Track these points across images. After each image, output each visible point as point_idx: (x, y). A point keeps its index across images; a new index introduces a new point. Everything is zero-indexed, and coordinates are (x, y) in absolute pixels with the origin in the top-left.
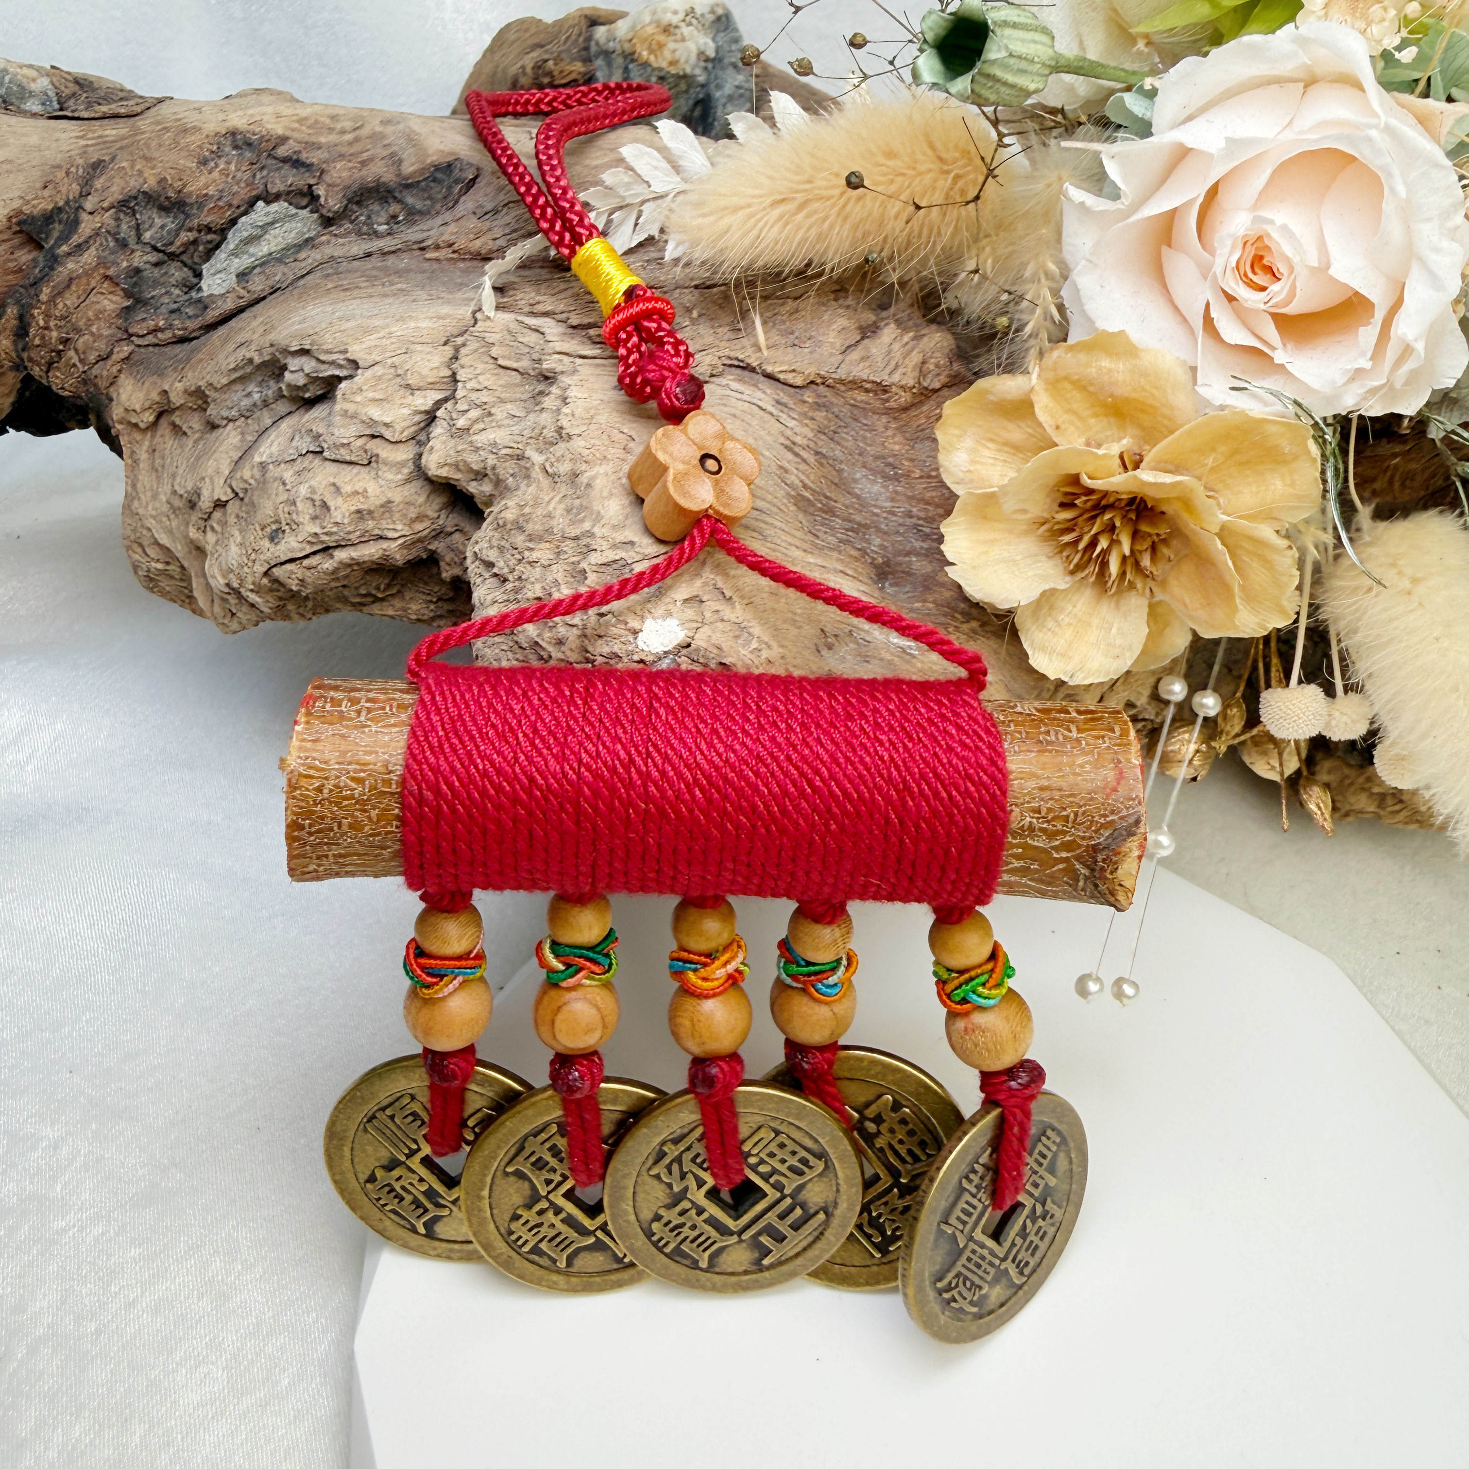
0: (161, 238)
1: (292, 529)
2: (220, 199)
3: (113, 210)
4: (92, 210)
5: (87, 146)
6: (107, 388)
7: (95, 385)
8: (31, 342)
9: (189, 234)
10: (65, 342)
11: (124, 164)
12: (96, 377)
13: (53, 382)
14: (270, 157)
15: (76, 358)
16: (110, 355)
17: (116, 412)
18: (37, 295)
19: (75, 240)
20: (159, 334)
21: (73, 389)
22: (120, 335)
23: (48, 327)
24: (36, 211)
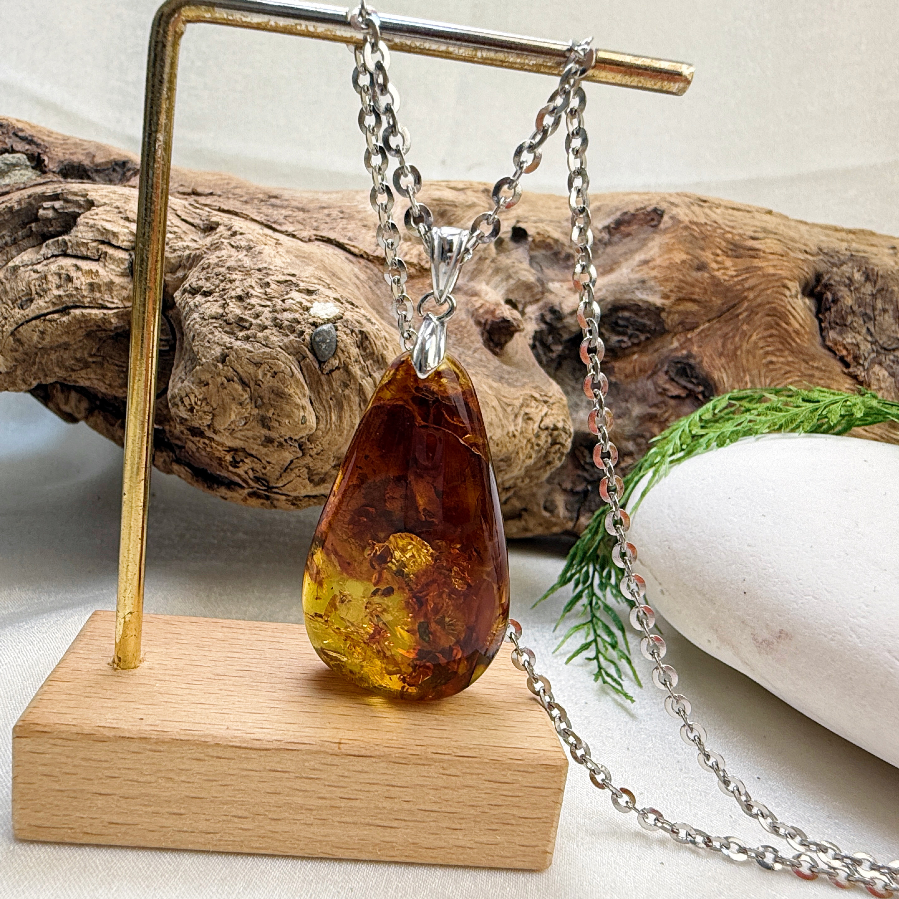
1: (41, 296)
14: (15, 135)
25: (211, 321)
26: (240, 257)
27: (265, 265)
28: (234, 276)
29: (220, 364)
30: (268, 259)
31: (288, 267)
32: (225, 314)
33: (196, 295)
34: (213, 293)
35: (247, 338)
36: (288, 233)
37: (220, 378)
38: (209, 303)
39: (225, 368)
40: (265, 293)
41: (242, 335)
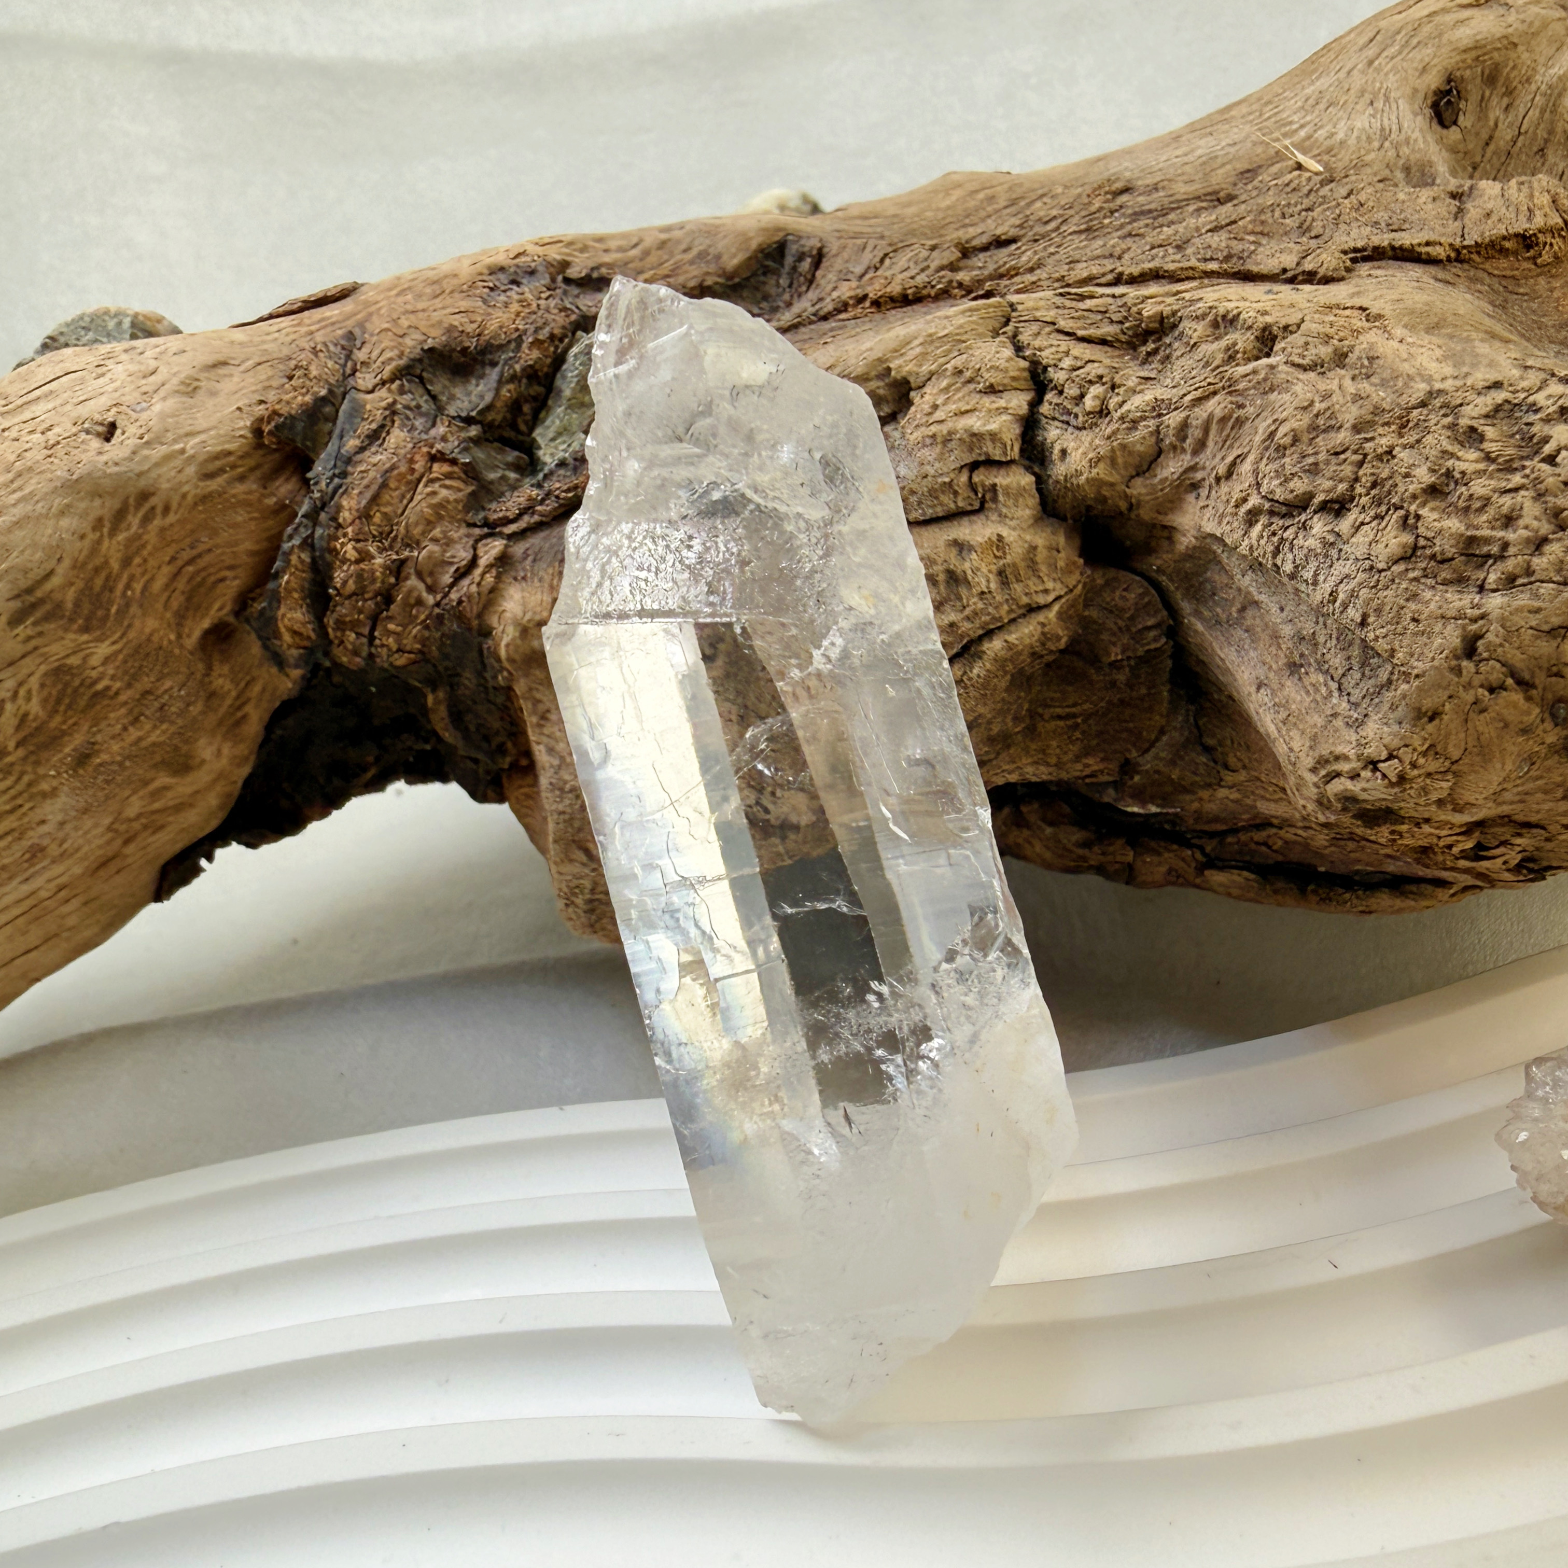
0: (474, 406)
2: (537, 330)
3: (398, 382)
4: (370, 387)
5: (312, 333)
6: (480, 616)
7: (460, 617)
8: (339, 594)
9: (511, 387)
10: (398, 569)
11: (386, 326)
12: (460, 602)
13: (383, 646)
14: (567, 281)
15: (421, 586)
16: (473, 563)
17: (503, 643)
18: (334, 519)
19: (366, 428)
20: (539, 508)
21: (418, 646)
22: (477, 531)
23: (364, 557)
24: (294, 408)
25: (1394, 568)
27: (1423, 387)
28: (1384, 442)
29: (1465, 663)
30: (1406, 367)
31: (1465, 369)
32: (1422, 542)
33: (1303, 517)
34: (1352, 499)
35: (1510, 582)
36: (1289, 274)
37: (1472, 692)
38: (1365, 528)
39: (1483, 668)
40: (1488, 458)
41: (1492, 577)
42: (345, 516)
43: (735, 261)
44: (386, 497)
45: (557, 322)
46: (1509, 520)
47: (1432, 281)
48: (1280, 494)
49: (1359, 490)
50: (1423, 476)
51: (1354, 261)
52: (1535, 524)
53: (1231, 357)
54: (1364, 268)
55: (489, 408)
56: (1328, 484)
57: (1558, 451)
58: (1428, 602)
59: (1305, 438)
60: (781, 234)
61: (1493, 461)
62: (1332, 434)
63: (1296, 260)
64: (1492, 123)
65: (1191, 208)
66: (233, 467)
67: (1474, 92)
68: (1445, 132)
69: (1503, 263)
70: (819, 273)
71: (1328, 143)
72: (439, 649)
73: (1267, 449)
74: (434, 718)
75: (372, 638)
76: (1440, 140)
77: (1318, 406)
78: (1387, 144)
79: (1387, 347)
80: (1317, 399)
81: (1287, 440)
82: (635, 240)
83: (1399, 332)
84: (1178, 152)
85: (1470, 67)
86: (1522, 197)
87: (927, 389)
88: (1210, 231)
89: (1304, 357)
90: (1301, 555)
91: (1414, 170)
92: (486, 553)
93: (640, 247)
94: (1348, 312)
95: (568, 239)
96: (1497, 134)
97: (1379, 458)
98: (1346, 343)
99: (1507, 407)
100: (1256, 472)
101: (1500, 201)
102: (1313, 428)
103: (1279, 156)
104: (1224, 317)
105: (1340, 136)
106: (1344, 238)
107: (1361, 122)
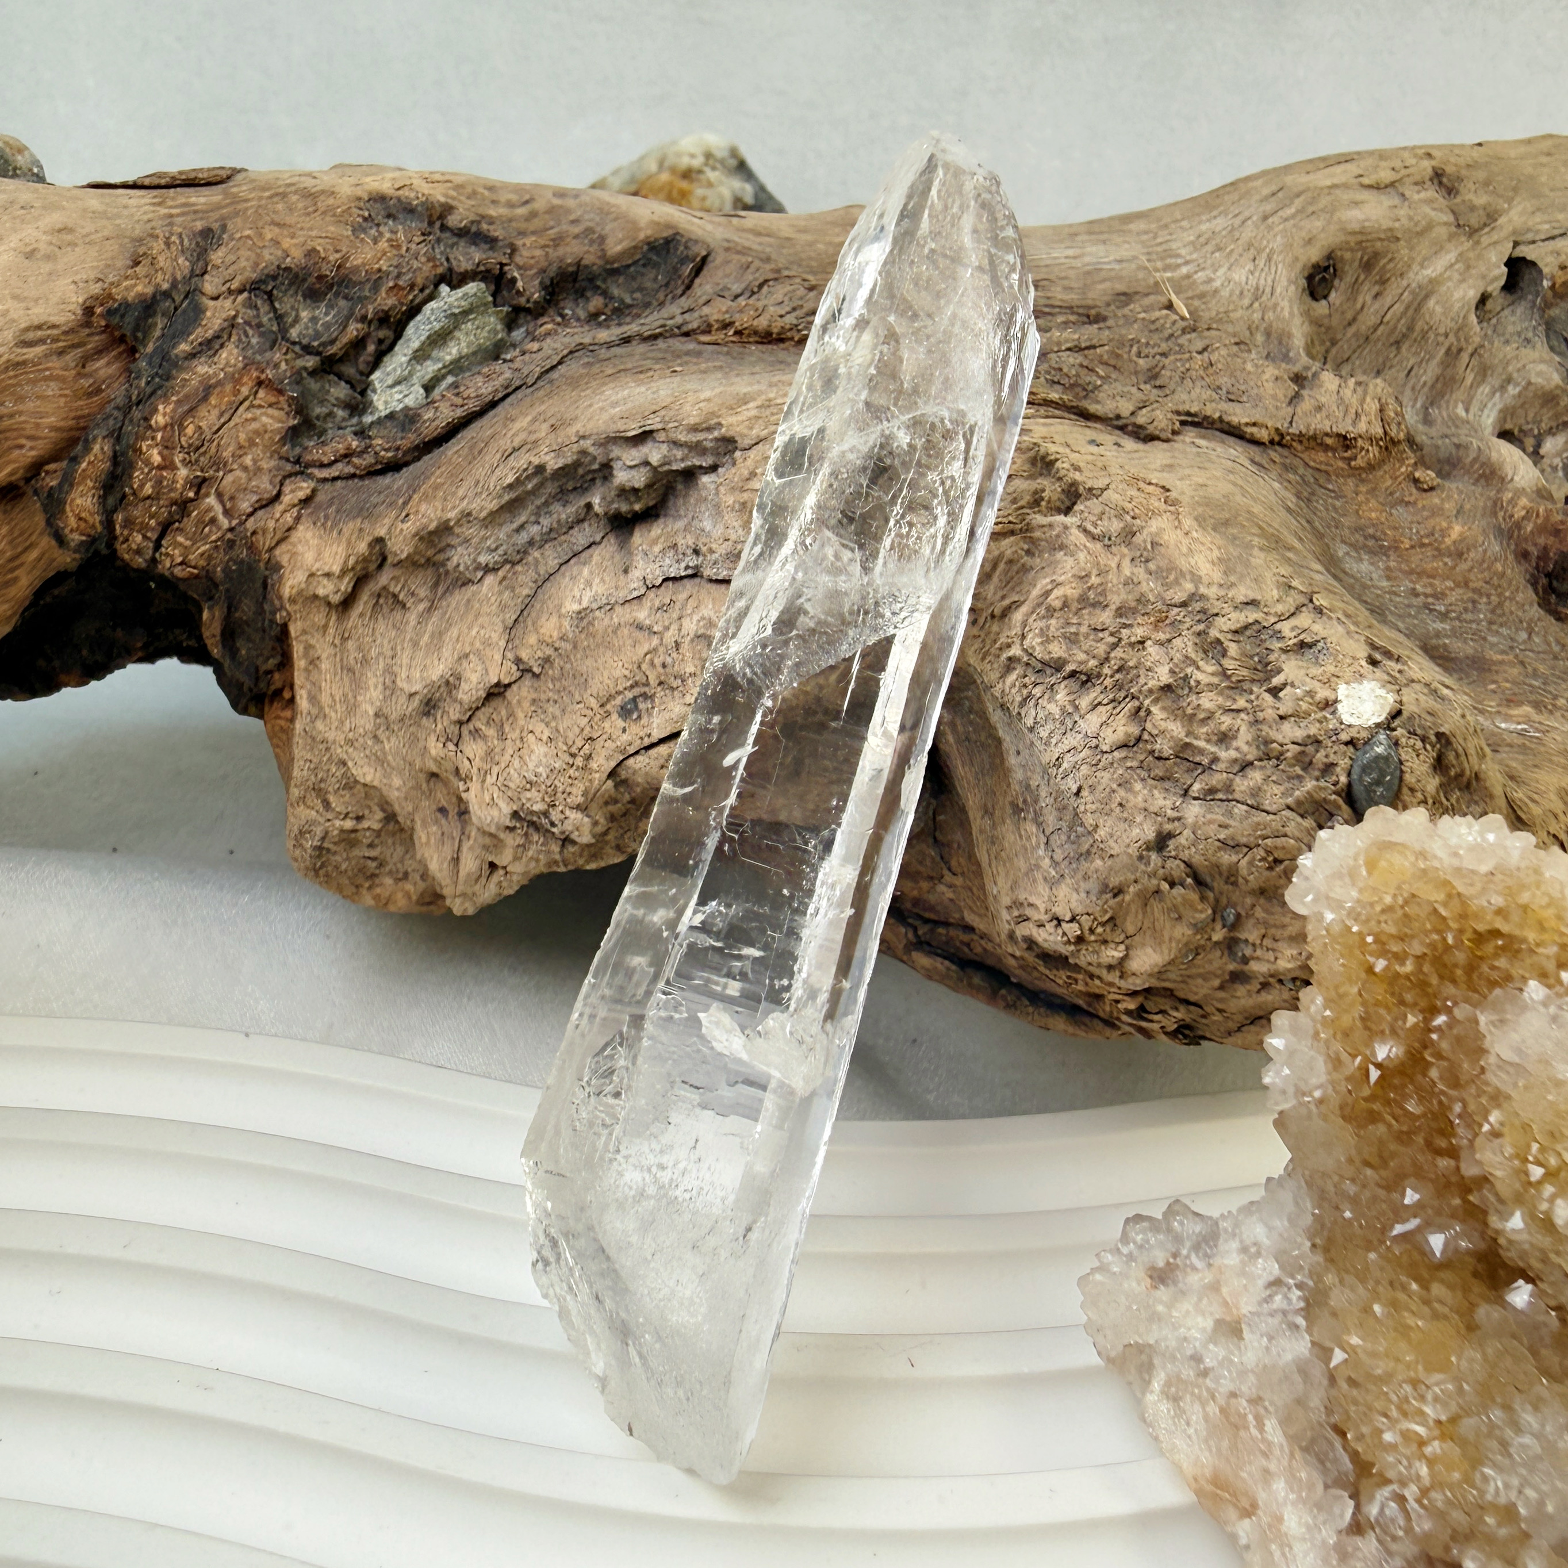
0: (317, 335)
1: (672, 689)
2: (398, 276)
3: (245, 294)
4: (215, 293)
5: (171, 216)
6: (271, 550)
7: (251, 547)
8: (134, 494)
9: (359, 326)
10: (199, 484)
11: (247, 232)
12: (254, 533)
13: (167, 555)
14: (444, 228)
15: (218, 509)
16: (277, 497)
17: (289, 583)
18: (146, 419)
19: (199, 335)
20: (355, 460)
21: (202, 563)
22: (289, 467)
23: (168, 465)
24: (131, 296)
25: (1116, 753)
26: (1127, 570)
27: (1189, 587)
28: (1139, 632)
29: (1154, 856)
30: (1183, 564)
31: (1232, 579)
32: (1146, 736)
33: (1053, 680)
34: (1099, 676)
35: (1209, 794)
36: (1120, 423)
37: (1155, 882)
38: (1100, 708)
39: (1169, 864)
40: (1224, 674)
41: (1196, 787)
42: (159, 419)
43: (619, 248)
44: (202, 411)
45: (424, 270)
46: (1224, 738)
47: (1247, 463)
48: (1039, 652)
49: (1106, 670)
50: (1163, 675)
51: (1183, 423)
52: (1245, 748)
53: (1036, 501)
54: (1190, 435)
55: (333, 342)
56: (1082, 656)
57: (1285, 685)
58: (1136, 794)
59: (1075, 606)
60: (670, 232)
61: (1228, 677)
62: (1098, 611)
63: (1132, 408)
64: (1359, 306)
65: (1060, 319)
66: (55, 340)
67: (1350, 273)
68: (1314, 304)
69: (1321, 456)
70: (697, 281)
71: (1202, 288)
72: (223, 571)
73: (1039, 605)
74: (206, 634)
75: (158, 545)
76: (1307, 314)
77: (1094, 580)
78: (1256, 305)
79: (1171, 537)
80: (1095, 572)
81: (1058, 604)
82: (527, 197)
83: (1188, 522)
84: (1070, 252)
85: (1352, 250)
86: (1354, 401)
87: (752, 454)
88: (1069, 349)
89: (1095, 525)
90: (1041, 715)
91: (1274, 336)
92: (292, 491)
93: (529, 207)
94: (1151, 488)
95: (458, 180)
96: (1360, 317)
97: (1132, 645)
98: (1138, 522)
99: (1256, 627)
100: (1024, 624)
101: (1335, 397)
102: (1083, 599)
103: (1156, 288)
104: (1043, 458)
105: (1217, 284)
106: (1184, 396)
107: (1240, 275)
